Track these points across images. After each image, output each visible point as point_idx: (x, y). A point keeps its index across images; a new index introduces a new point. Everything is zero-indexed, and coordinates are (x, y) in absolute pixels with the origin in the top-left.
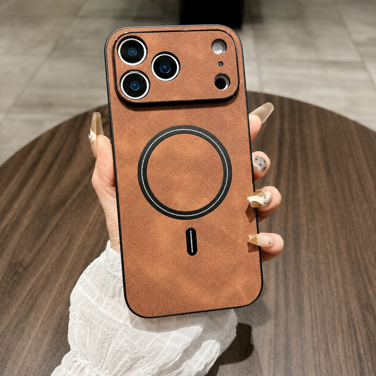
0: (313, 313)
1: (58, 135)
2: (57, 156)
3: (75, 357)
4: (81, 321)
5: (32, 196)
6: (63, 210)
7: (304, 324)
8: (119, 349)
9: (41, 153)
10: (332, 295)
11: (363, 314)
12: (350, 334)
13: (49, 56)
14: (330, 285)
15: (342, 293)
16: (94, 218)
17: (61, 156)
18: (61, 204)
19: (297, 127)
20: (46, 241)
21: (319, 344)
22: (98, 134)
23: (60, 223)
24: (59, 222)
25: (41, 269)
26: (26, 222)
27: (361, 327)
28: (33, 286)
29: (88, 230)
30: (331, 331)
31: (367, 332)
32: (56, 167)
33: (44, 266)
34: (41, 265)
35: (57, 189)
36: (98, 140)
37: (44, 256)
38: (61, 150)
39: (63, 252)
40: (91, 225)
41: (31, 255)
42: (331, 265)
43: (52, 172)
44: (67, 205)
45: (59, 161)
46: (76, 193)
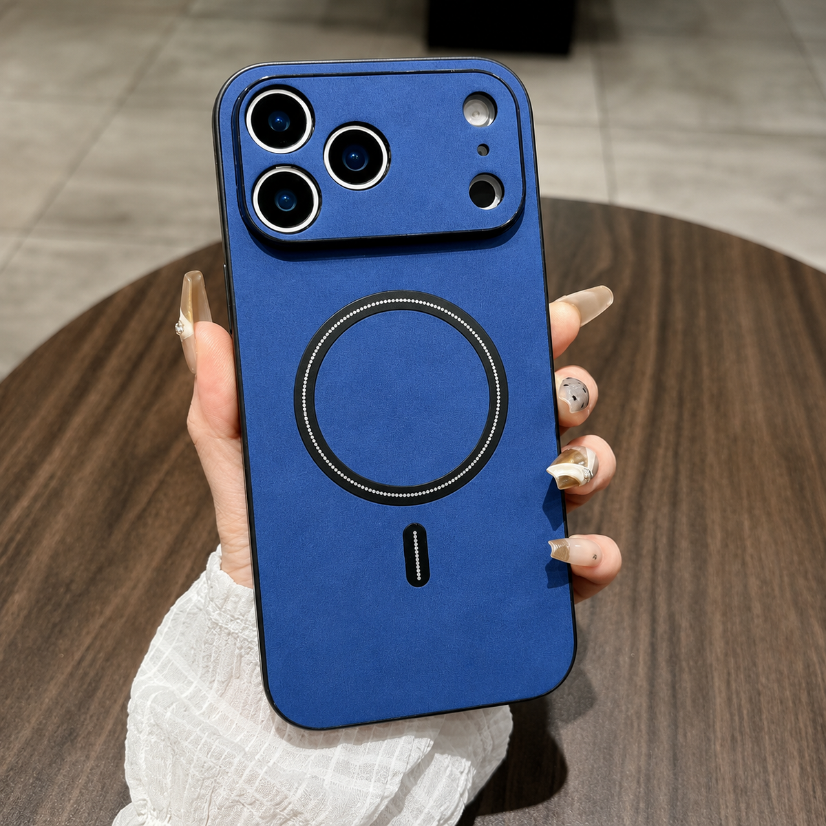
3: (139, 815)
4: (154, 739)
8: (237, 798)
13: (121, 104)
22: (196, 319)
23: (159, 495)
24: (155, 492)
36: (197, 335)
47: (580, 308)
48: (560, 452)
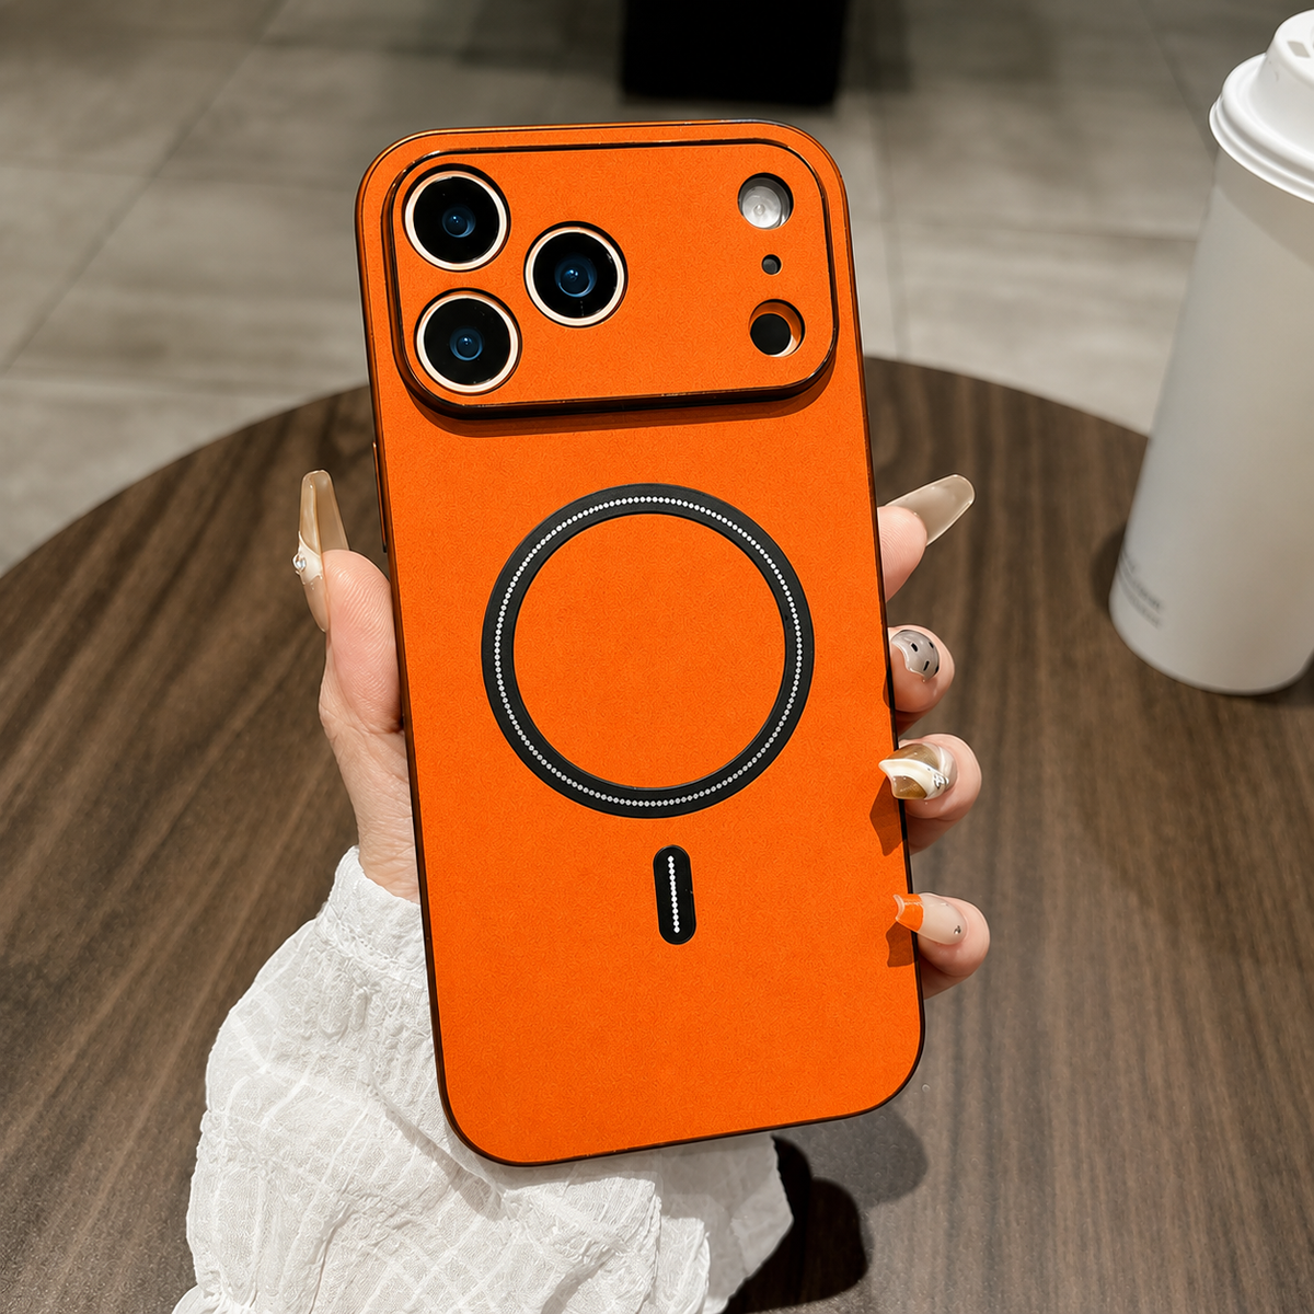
0: (1085, 1184)
1: (186, 490)
2: (179, 570)
5: (89, 716)
6: (201, 771)
7: (1054, 1225)
9: (126, 553)
10: (1152, 1117)
11: (1261, 1189)
12: (1216, 1266)
14: (1144, 1079)
15: (1185, 1111)
16: (309, 805)
17: (195, 569)
18: (191, 748)
19: (1035, 494)
20: (137, 887)
21: (1104, 1300)
23: (188, 820)
24: (182, 815)
25: (114, 993)
26: (62, 812)
27: (1254, 1239)
28: (81, 1055)
29: (287, 848)
30: (1149, 1251)
31: (1275, 1258)
32: (175, 608)
33: (125, 979)
34: (114, 974)
35: (176, 691)
37: (126, 942)
38: (194, 545)
39: (194, 929)
40: (297, 828)
41: (82, 939)
42: (1151, 1006)
43: (161, 631)
44: (214, 753)
45: (187, 587)
46: (248, 709)
47: (924, 513)
48: (896, 747)
